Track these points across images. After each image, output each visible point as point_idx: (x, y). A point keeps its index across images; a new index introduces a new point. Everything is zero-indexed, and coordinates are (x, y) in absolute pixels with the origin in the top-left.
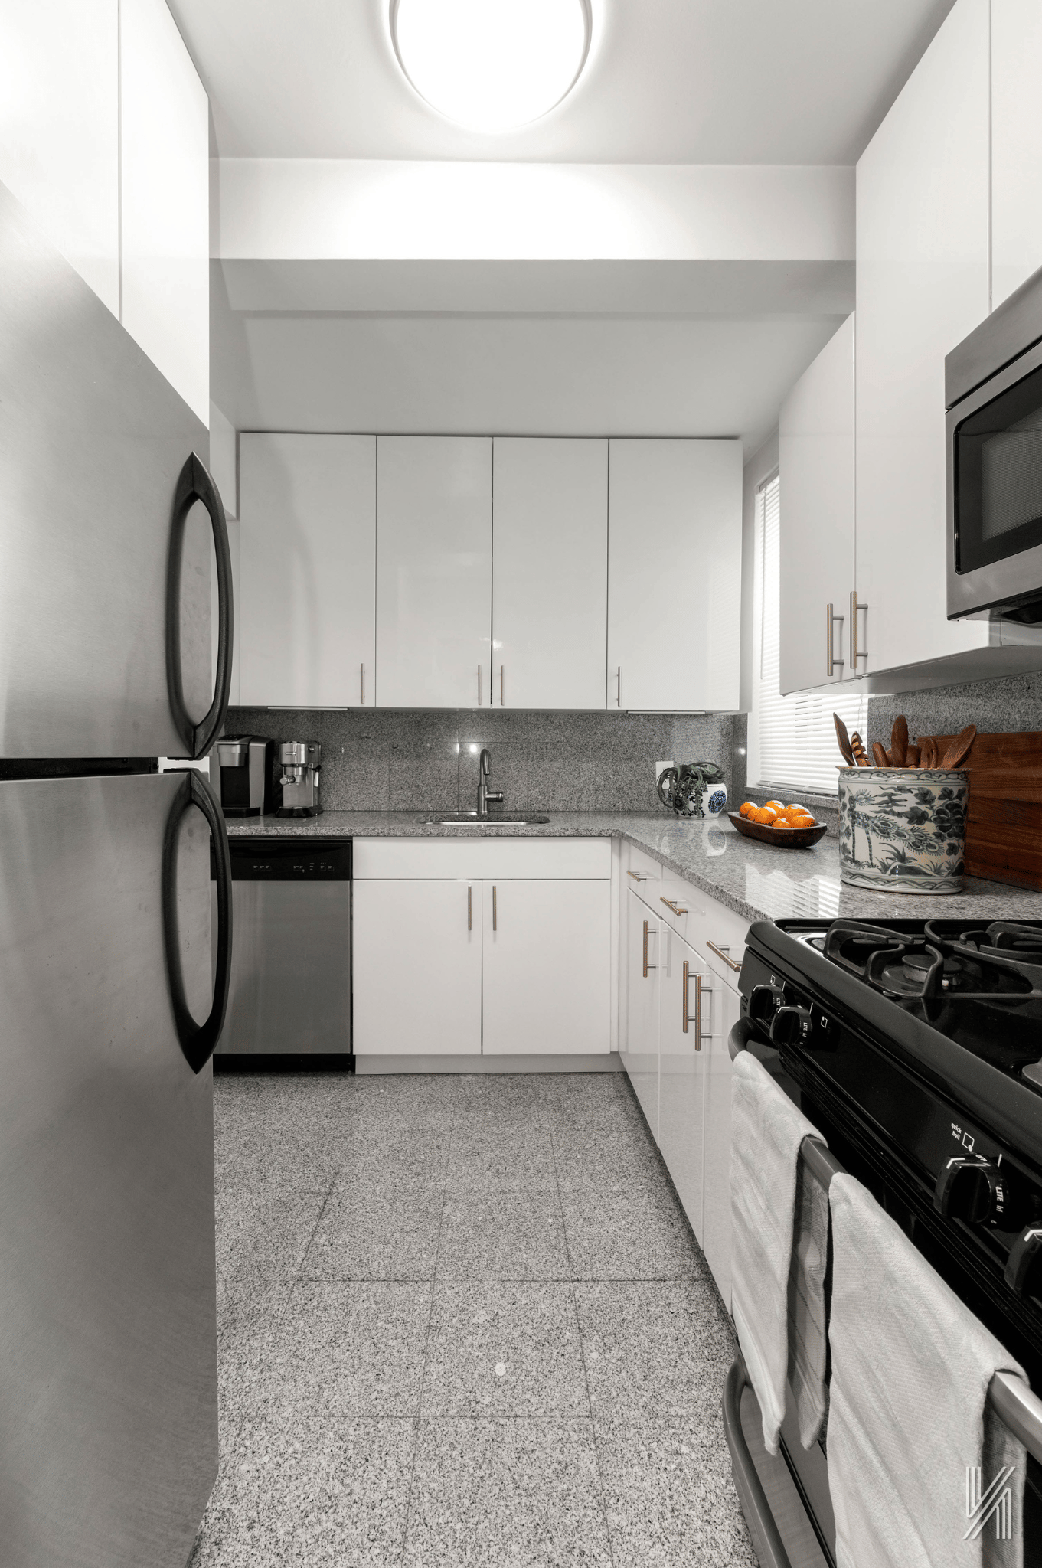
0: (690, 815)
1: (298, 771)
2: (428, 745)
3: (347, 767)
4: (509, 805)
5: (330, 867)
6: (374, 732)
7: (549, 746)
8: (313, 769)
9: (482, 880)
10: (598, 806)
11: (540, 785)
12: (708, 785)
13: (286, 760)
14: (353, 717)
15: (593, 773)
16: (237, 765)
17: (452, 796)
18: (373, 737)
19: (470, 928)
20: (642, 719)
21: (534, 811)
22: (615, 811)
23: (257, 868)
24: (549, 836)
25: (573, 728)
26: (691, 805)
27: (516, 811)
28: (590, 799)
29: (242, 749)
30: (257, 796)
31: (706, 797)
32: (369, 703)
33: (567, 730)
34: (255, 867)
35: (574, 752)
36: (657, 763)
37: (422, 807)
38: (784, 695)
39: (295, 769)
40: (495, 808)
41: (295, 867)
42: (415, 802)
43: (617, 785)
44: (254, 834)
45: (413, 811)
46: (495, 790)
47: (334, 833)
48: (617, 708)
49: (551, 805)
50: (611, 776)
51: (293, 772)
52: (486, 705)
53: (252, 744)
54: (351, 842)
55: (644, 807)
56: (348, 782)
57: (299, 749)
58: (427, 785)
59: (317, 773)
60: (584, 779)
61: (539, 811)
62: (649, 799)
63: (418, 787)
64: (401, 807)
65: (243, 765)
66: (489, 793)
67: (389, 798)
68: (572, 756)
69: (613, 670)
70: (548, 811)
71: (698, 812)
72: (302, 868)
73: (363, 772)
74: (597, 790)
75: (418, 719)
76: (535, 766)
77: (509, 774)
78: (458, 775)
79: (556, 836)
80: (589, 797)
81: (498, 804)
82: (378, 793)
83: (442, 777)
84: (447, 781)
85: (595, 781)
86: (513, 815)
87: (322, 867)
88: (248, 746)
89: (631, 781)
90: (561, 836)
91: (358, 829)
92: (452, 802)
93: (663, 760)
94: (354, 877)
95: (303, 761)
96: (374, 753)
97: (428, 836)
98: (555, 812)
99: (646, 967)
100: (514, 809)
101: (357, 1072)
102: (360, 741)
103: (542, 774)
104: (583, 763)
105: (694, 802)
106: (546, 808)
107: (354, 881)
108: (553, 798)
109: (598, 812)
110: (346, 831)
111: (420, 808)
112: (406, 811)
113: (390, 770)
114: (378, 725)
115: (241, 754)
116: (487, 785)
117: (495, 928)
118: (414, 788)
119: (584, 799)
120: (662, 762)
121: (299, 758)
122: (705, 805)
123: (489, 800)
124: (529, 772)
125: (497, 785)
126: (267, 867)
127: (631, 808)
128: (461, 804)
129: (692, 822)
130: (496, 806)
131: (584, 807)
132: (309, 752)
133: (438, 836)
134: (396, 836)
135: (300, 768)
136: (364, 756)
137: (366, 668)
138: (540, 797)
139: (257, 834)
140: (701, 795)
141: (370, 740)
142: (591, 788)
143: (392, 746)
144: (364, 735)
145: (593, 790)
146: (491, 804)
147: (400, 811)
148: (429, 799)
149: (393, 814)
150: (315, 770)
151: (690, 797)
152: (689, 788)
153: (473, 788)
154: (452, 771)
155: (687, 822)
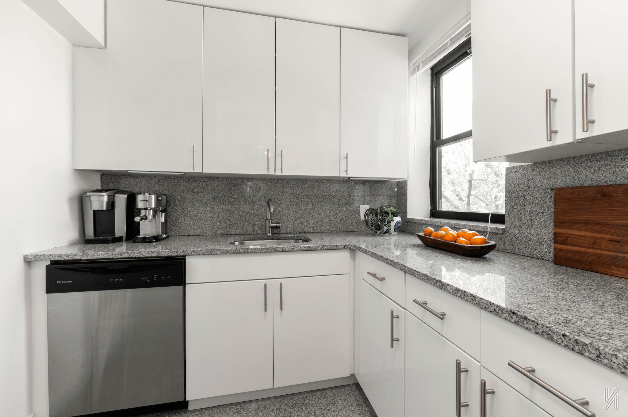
0: (384, 233)
1: (149, 213)
2: (236, 196)
3: (185, 210)
4: (283, 229)
5: (169, 277)
6: (203, 189)
7: (305, 197)
8: (160, 211)
9: (273, 279)
10: (331, 229)
11: (300, 218)
12: (394, 217)
13: (140, 205)
14: (189, 180)
15: (328, 211)
16: (105, 208)
17: (250, 225)
18: (202, 192)
19: (266, 310)
20: (353, 183)
21: (296, 233)
22: (340, 232)
23: (112, 281)
24: (314, 250)
25: (318, 187)
26: (385, 228)
27: (287, 233)
28: (327, 225)
29: (109, 198)
30: (120, 228)
31: (393, 224)
32: (198, 170)
33: (314, 188)
34: (111, 280)
35: (318, 200)
36: (361, 206)
37: (232, 232)
38: (476, 162)
39: (148, 211)
40: (275, 231)
41: (143, 279)
42: (228, 229)
43: (341, 218)
44: (110, 257)
45: (227, 235)
46: (275, 221)
47: (172, 254)
48: (346, 176)
49: (306, 229)
50: (338, 213)
51: (146, 213)
52: (272, 172)
53: (116, 195)
54: (185, 259)
55: (354, 229)
56: (186, 219)
57: (150, 199)
58: (235, 220)
59: (164, 214)
60: (323, 215)
61: (300, 233)
62: (357, 225)
63: (229, 220)
64: (220, 232)
65: (110, 208)
66: (272, 223)
67: (212, 228)
68: (317, 202)
69: (343, 155)
70: (304, 233)
71: (388, 232)
72: (148, 279)
73: (196, 213)
74: (330, 221)
75: (230, 181)
76: (297, 208)
77: (283, 213)
78: (253, 213)
79: (318, 250)
80: (326, 224)
81: (277, 230)
82: (205, 224)
83: (244, 214)
84: (247, 217)
85: (329, 216)
86: (286, 236)
87: (163, 277)
88: (114, 196)
89: (348, 216)
90: (321, 250)
91: (189, 250)
92: (250, 229)
93: (364, 204)
94: (187, 283)
95: (153, 206)
96: (203, 201)
97: (238, 253)
98: (308, 233)
99: (392, 340)
100: (286, 232)
101: (189, 409)
102: (194, 194)
103: (301, 212)
104: (323, 206)
105: (386, 227)
106: (303, 231)
107: (187, 285)
108: (307, 225)
109: (331, 232)
110: (180, 253)
111: (231, 233)
112: (223, 235)
113: (213, 211)
114: (204, 185)
115: (108, 202)
116: (271, 219)
117: (281, 309)
118: (227, 221)
119: (324, 226)
120: (363, 205)
121: (150, 204)
122: (392, 228)
123: (272, 227)
124: (294, 211)
125: (276, 219)
126: (121, 280)
127: (348, 230)
128: (255, 230)
129: (385, 237)
130: (276, 231)
131: (324, 230)
132: (157, 200)
133: (244, 253)
134: (216, 254)
135: (151, 211)
136: (196, 203)
137: (196, 149)
138: (300, 225)
139: (112, 257)
140: (390, 223)
141: (200, 193)
142: (327, 220)
143: (214, 197)
144: (196, 190)
145: (328, 221)
146: (273, 229)
147: (219, 235)
148: (236, 227)
149: (214, 237)
150: (162, 212)
151: (384, 224)
152: (385, 220)
153: (262, 221)
154: (250, 211)
155: (382, 238)
